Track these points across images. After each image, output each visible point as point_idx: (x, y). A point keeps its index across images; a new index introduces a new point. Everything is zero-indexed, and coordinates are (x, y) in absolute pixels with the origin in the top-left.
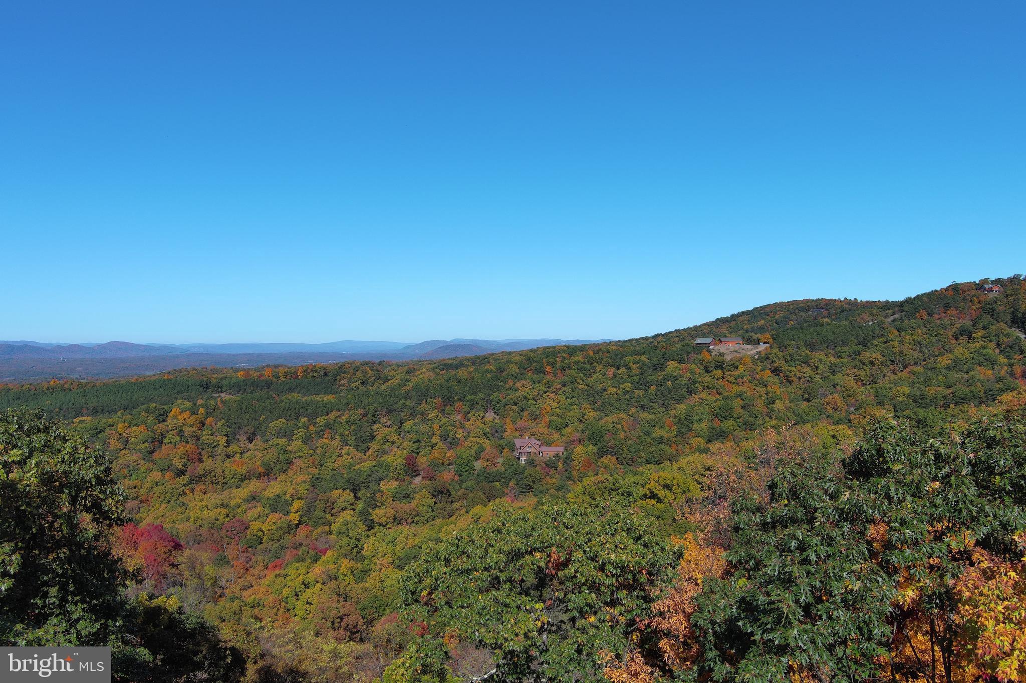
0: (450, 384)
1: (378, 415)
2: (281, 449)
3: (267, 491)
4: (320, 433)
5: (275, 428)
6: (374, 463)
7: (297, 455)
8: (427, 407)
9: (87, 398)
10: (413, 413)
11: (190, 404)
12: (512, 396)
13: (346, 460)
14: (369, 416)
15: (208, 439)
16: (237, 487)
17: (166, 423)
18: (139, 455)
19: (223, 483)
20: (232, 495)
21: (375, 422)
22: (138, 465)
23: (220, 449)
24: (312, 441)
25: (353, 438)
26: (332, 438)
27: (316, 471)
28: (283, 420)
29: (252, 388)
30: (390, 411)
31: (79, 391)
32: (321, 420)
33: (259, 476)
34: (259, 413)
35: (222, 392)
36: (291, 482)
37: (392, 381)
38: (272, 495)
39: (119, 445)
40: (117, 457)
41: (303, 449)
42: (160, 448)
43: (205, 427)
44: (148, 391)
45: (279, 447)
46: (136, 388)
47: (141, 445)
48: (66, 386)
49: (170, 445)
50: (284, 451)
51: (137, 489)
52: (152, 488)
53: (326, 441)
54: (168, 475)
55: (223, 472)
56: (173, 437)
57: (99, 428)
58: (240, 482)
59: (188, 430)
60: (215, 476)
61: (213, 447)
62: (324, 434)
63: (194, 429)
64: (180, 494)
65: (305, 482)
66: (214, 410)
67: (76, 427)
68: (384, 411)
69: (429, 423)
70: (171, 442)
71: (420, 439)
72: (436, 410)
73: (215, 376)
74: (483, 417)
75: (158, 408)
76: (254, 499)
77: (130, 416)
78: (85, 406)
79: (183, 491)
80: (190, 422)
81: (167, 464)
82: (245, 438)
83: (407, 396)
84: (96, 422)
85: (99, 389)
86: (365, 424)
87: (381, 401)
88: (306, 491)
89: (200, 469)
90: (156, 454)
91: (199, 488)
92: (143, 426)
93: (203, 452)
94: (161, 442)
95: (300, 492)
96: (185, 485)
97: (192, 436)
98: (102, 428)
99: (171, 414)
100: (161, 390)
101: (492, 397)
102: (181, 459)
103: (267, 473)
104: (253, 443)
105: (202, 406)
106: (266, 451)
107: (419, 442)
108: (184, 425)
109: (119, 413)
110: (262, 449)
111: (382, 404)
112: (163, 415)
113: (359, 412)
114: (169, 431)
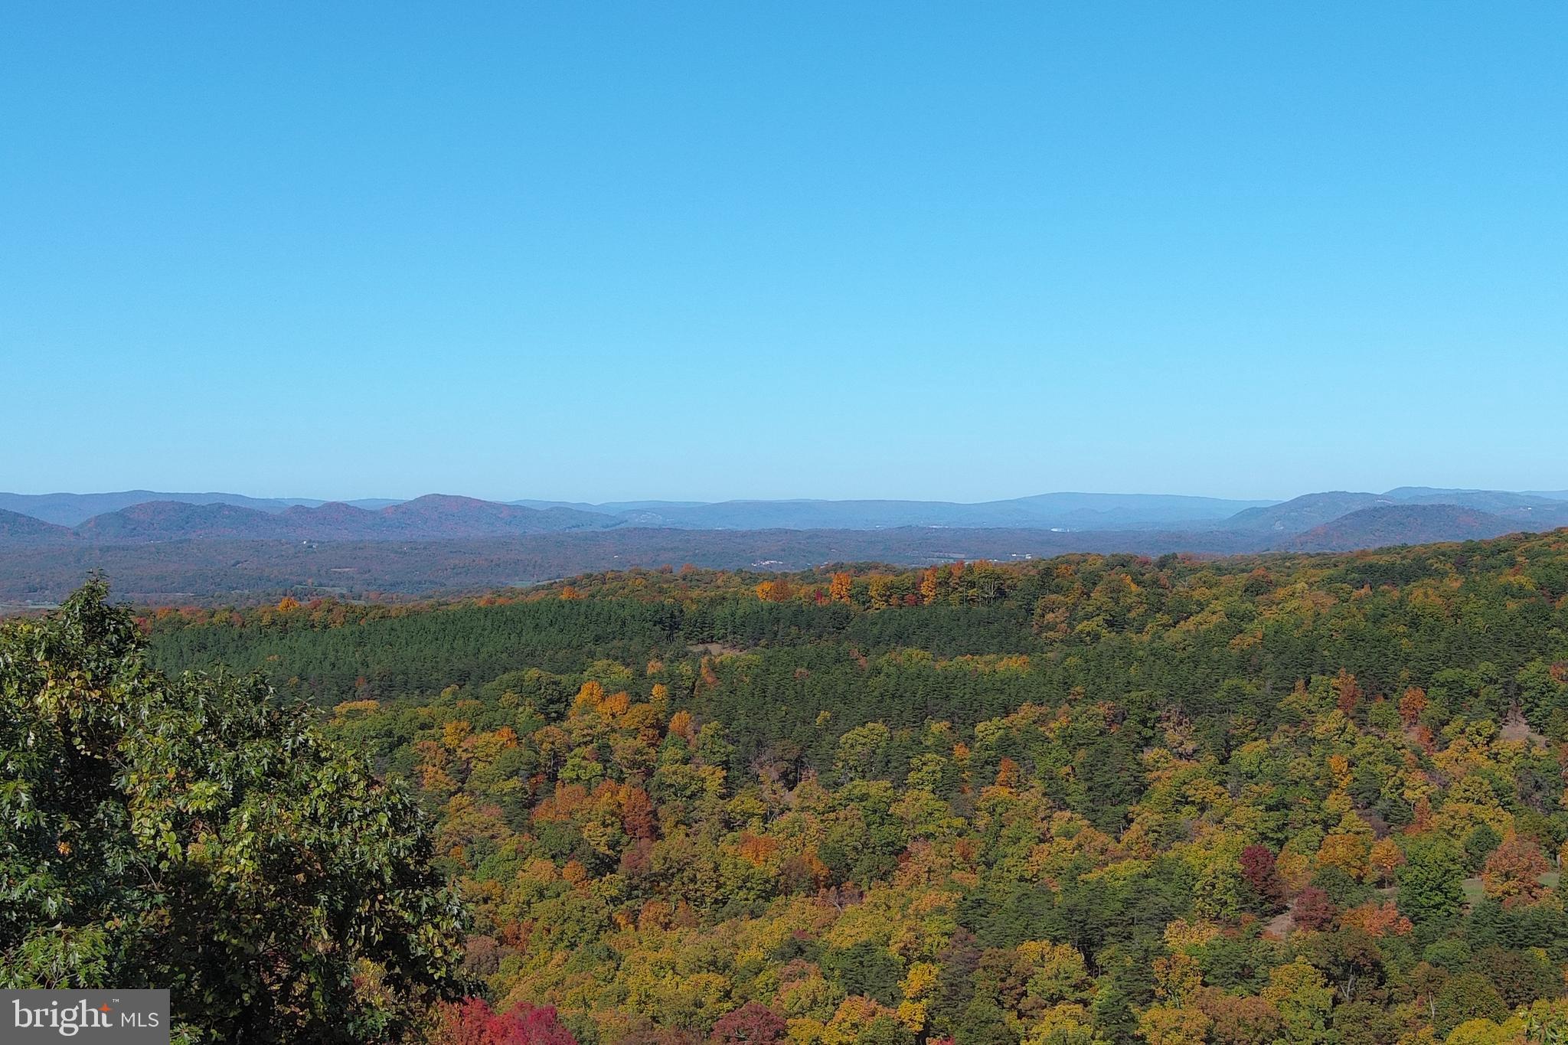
1: (1159, 719)
2: (875, 812)
3: (837, 929)
4: (987, 767)
5: (859, 748)
6: (1144, 866)
7: (921, 829)
8: (1310, 700)
9: (368, 648)
10: (1266, 718)
11: (628, 671)
13: (1059, 853)
14: (1131, 723)
15: (675, 773)
16: (754, 915)
17: (565, 724)
18: (496, 810)
19: (716, 901)
20: (739, 938)
21: (1148, 742)
22: (493, 837)
23: (709, 802)
24: (963, 792)
25: (1083, 786)
26: (1020, 785)
27: (974, 881)
28: (880, 727)
29: (794, 630)
30: (1192, 710)
31: (347, 631)
32: (988, 730)
33: (815, 886)
34: (813, 703)
35: (712, 639)
36: (903, 908)
37: (1198, 618)
38: (848, 944)
39: (446, 782)
40: (442, 814)
41: (937, 815)
42: (551, 792)
43: (669, 736)
44: (520, 635)
45: (868, 804)
46: (489, 623)
47: (501, 783)
48: (317, 616)
49: (576, 786)
50: (885, 818)
51: (490, 906)
52: (529, 903)
53: (1004, 792)
54: (571, 870)
55: (716, 869)
56: (584, 763)
57: (397, 733)
58: (761, 901)
59: (623, 747)
60: (693, 880)
61: (690, 797)
62: (996, 773)
63: (640, 743)
64: (601, 926)
65: (941, 911)
66: (692, 690)
67: (340, 728)
68: (1175, 707)
69: (1318, 750)
70: (578, 778)
71: (1289, 798)
72: (1340, 712)
73: (695, 594)
74: (1490, 739)
75: (544, 680)
76: (800, 951)
77: (474, 702)
78: (361, 671)
79: (610, 918)
80: (627, 722)
81: (567, 840)
82: (775, 775)
83: (1245, 666)
84: (389, 714)
85: (397, 626)
86: (1119, 748)
87: (1168, 679)
88: (945, 939)
89: (654, 857)
90: (540, 809)
91: (652, 910)
92: (506, 730)
93: (663, 810)
94: (553, 778)
95: (928, 940)
96: (615, 900)
97: (634, 764)
98: (403, 732)
99: (579, 698)
100: (554, 630)
101: (1522, 676)
102: (605, 825)
103: (836, 879)
104: (797, 790)
105: (659, 678)
106: (832, 815)
107: (1286, 807)
108: (613, 731)
109: (447, 694)
110: (820, 809)
111: (1170, 686)
112: (559, 701)
113: (1101, 709)
114: (572, 746)
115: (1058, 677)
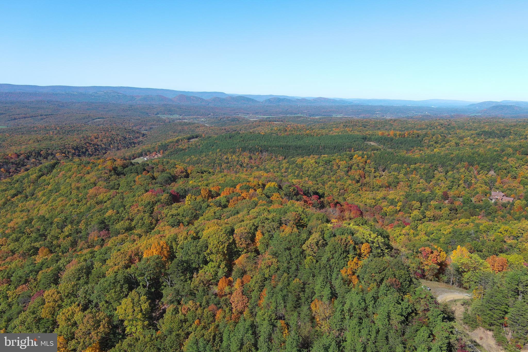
0: (474, 156)
1: (438, 166)
3: (389, 195)
4: (412, 172)
5: (394, 167)
7: (402, 180)
8: (460, 166)
10: (453, 168)
11: (361, 153)
12: (505, 165)
13: (421, 186)
14: (433, 167)
15: (368, 169)
16: (378, 191)
17: (353, 160)
18: (343, 172)
19: (373, 188)
20: (376, 194)
21: (436, 170)
22: (343, 176)
23: (372, 174)
24: (408, 175)
25: (425, 176)
26: (416, 175)
28: (397, 164)
30: (442, 166)
32: (412, 166)
33: (386, 187)
34: (387, 160)
38: (391, 198)
39: (337, 167)
40: (336, 172)
41: (404, 178)
42: (351, 171)
43: (367, 163)
45: (394, 176)
47: (344, 169)
49: (354, 170)
50: (396, 178)
51: (343, 186)
52: (348, 186)
53: (414, 176)
54: (354, 182)
55: (373, 183)
56: (355, 166)
57: (330, 160)
58: (379, 189)
59: (361, 165)
60: (370, 185)
61: (370, 173)
63: (363, 164)
65: (403, 195)
66: (370, 157)
68: (440, 166)
69: (460, 174)
72: (465, 168)
74: (487, 174)
75: (350, 153)
76: (385, 198)
77: (341, 156)
79: (359, 189)
80: (361, 161)
81: (353, 177)
82: (381, 170)
83: (452, 160)
84: (329, 157)
86: (431, 171)
87: (440, 161)
88: (403, 199)
89: (365, 181)
90: (349, 173)
91: (364, 188)
92: (345, 161)
93: (366, 174)
94: (351, 168)
95: (401, 199)
96: (359, 186)
97: (362, 167)
99: (355, 157)
101: (494, 165)
102: (358, 176)
103: (389, 186)
104: (385, 172)
105: (366, 154)
107: (454, 182)
108: (359, 162)
109: (337, 155)
110: (388, 176)
112: (352, 157)
113: (429, 165)
114: (354, 164)
115: (424, 159)
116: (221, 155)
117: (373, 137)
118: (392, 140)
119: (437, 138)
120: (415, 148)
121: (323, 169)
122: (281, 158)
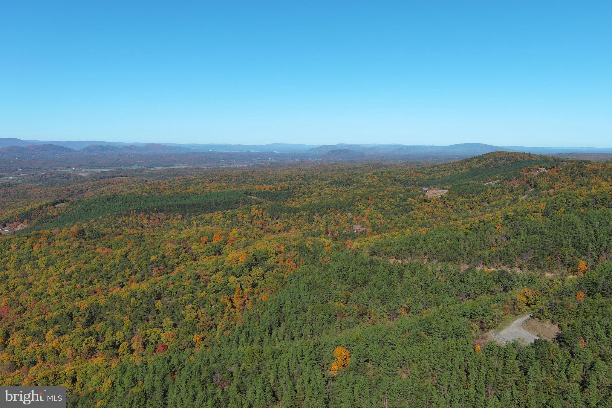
0: (337, 203)
2: (287, 223)
5: (284, 216)
8: (330, 211)
10: (325, 213)
12: (357, 208)
21: (314, 215)
24: (296, 221)
25: (308, 220)
26: (302, 220)
28: (286, 213)
30: (318, 212)
32: (298, 214)
34: (278, 211)
41: (294, 223)
43: (263, 215)
49: (256, 220)
59: (259, 216)
61: (268, 221)
62: (299, 218)
68: (317, 212)
69: (331, 216)
72: (333, 212)
74: (347, 215)
80: (259, 213)
81: (257, 226)
82: (276, 219)
83: (323, 207)
86: (311, 216)
87: (315, 208)
89: (267, 228)
93: (265, 223)
97: (261, 218)
101: (350, 208)
104: (279, 220)
105: (261, 207)
107: (328, 222)
110: (282, 222)
113: (309, 212)
114: (254, 216)
116: (115, 219)
117: (253, 192)
118: (269, 193)
119: (304, 189)
120: (289, 199)
121: (231, 222)
122: (179, 216)
